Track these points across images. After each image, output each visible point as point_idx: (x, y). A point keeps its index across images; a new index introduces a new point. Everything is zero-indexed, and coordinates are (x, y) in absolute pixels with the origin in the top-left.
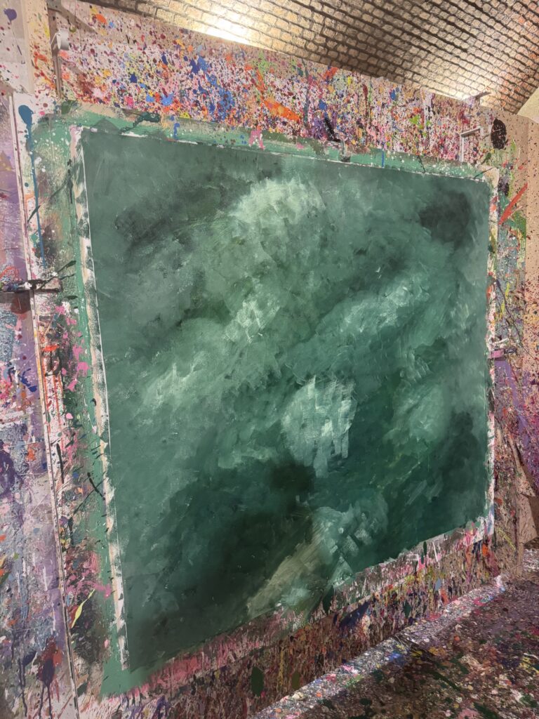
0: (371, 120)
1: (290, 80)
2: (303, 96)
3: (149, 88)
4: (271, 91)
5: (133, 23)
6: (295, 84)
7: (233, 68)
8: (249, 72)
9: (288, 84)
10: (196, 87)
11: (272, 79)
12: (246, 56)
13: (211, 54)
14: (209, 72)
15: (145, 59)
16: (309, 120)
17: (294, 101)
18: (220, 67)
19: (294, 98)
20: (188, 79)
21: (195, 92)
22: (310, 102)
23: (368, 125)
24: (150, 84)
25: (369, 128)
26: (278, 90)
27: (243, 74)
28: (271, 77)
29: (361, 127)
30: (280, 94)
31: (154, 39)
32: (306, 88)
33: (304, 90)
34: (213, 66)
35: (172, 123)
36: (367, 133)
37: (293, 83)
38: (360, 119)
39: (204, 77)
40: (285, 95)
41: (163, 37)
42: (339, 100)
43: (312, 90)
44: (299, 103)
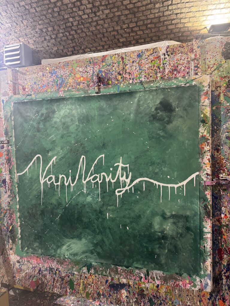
0: (126, 70)
1: (86, 67)
2: (91, 71)
3: (39, 85)
4: (78, 73)
5: (35, 68)
6: (88, 67)
7: (64, 70)
8: (70, 69)
9: (85, 68)
10: (52, 80)
11: (78, 69)
12: (69, 64)
13: (57, 68)
14: (56, 74)
15: (38, 77)
16: (94, 79)
17: (88, 74)
18: (60, 71)
19: (88, 73)
20: (50, 78)
21: (52, 82)
22: (94, 72)
23: (124, 73)
24: (39, 83)
25: (125, 74)
26: (81, 72)
27: (68, 71)
28: (78, 68)
29: (120, 75)
30: (82, 73)
31: (40, 70)
32: (92, 67)
33: (92, 69)
34: (58, 72)
35: (35, 95)
36: (123, 76)
37: (87, 68)
38: (120, 72)
39: (55, 76)
40: (83, 73)
41: (43, 69)
42: (108, 67)
43: (95, 67)
44: (90, 74)
